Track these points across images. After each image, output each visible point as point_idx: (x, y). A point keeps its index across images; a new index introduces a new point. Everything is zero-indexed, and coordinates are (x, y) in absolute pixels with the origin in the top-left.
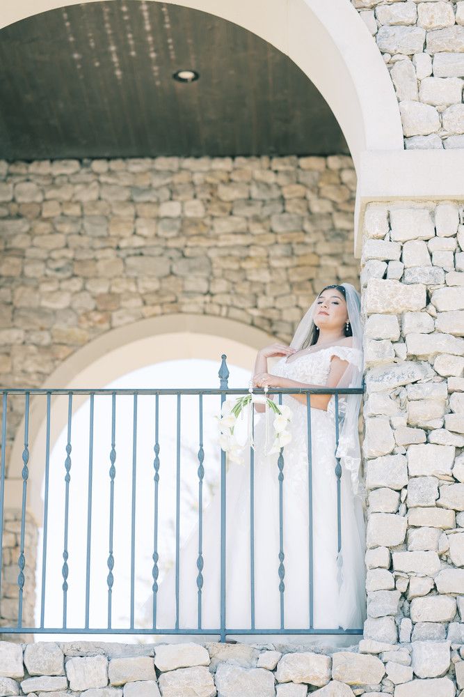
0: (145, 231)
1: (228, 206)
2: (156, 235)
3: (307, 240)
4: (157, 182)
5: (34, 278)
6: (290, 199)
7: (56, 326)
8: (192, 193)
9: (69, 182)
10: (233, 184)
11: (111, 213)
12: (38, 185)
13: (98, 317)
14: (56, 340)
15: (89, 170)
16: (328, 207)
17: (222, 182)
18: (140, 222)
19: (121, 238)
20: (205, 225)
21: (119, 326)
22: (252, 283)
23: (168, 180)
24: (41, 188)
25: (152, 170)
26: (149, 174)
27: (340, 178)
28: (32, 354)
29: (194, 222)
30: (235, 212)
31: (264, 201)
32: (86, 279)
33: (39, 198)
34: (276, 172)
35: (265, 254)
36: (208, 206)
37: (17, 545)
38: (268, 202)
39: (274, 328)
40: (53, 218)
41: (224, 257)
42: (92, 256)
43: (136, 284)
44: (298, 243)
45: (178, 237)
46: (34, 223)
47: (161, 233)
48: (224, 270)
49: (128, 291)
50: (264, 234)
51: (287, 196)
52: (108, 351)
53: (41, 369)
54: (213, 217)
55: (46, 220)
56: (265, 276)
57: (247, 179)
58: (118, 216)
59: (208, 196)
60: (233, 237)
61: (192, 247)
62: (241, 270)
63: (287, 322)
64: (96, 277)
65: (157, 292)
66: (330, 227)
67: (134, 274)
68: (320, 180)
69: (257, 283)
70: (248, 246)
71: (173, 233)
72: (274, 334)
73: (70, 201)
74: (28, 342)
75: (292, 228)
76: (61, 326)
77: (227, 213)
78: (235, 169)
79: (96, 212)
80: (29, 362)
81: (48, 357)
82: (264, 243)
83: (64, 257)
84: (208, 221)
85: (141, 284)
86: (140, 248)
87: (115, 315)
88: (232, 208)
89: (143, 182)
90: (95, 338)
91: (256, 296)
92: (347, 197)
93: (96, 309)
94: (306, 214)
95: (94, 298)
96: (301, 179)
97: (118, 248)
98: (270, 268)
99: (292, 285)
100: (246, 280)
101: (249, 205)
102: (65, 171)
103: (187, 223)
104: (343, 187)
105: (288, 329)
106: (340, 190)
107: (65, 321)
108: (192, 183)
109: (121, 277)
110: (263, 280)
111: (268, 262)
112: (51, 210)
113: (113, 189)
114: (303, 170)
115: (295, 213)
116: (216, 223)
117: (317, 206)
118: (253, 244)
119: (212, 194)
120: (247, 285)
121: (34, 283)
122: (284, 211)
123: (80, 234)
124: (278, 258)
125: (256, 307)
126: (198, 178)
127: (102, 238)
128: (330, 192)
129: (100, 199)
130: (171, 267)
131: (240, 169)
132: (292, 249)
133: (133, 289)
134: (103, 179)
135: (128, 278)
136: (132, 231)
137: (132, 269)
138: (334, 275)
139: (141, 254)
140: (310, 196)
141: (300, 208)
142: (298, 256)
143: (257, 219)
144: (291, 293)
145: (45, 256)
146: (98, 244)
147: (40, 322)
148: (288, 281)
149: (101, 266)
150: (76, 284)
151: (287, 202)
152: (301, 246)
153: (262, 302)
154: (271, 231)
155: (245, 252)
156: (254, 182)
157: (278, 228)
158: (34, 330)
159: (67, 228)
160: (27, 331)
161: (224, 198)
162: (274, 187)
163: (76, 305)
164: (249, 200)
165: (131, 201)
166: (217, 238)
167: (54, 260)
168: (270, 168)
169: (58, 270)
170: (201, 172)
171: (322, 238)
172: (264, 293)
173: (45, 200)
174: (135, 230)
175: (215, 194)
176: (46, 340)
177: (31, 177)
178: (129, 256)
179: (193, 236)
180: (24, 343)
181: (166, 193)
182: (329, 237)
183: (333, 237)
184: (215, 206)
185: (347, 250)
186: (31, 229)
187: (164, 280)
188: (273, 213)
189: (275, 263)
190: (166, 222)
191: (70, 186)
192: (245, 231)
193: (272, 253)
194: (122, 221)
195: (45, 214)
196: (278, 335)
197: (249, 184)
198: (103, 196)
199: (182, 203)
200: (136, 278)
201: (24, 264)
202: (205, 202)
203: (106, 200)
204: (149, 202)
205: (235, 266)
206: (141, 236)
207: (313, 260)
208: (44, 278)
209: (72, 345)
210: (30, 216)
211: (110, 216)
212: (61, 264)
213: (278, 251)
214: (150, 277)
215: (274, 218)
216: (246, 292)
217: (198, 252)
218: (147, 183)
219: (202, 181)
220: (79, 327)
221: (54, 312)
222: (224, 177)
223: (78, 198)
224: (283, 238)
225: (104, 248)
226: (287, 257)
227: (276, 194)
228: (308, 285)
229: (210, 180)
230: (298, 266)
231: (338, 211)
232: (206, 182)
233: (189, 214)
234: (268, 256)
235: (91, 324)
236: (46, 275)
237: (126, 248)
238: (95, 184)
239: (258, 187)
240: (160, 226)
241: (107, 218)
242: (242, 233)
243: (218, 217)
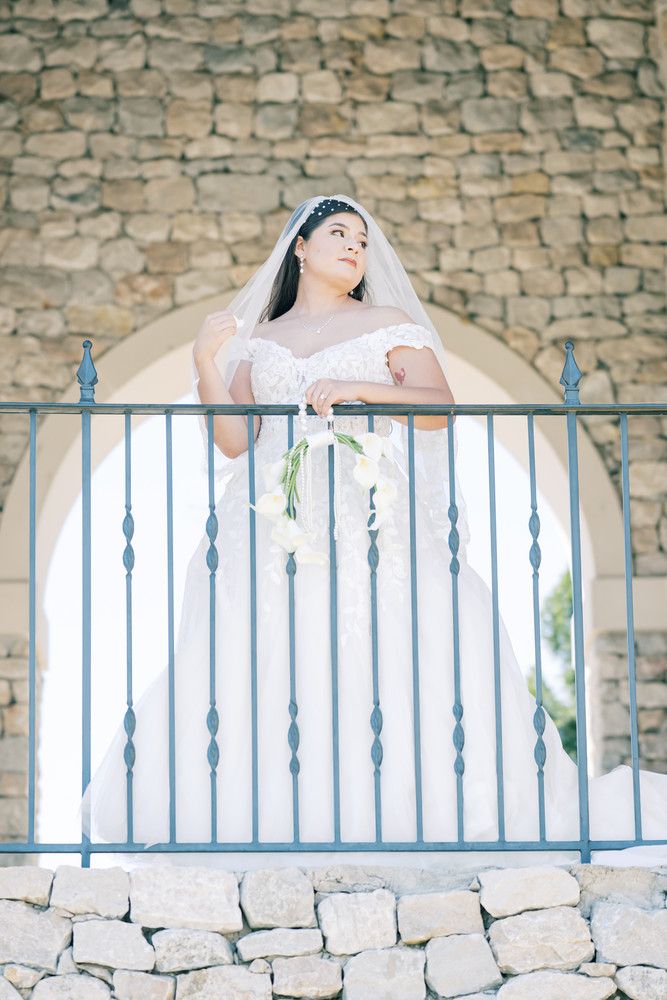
0: (232, 129)
1: (383, 83)
2: (253, 136)
3: (528, 147)
4: (252, 37)
5: (28, 213)
6: (496, 72)
7: (73, 302)
8: (317, 59)
9: (89, 35)
10: (393, 43)
11: (169, 94)
12: (32, 39)
13: (150, 285)
14: (74, 328)
15: (126, 13)
16: (565, 88)
17: (372, 38)
18: (221, 109)
19: (190, 140)
20: (342, 119)
21: (190, 303)
22: (430, 225)
23: (273, 34)
24: (38, 45)
25: (240, 15)
26: (237, 22)
27: (585, 33)
28: (31, 354)
29: (322, 113)
30: (395, 95)
31: (448, 74)
32: (125, 214)
33: (34, 65)
34: (469, 21)
35: (453, 173)
36: (346, 83)
37: (13, 702)
38: (456, 77)
39: (471, 308)
40: (62, 101)
41: (378, 178)
42: (135, 174)
43: (219, 224)
44: (511, 153)
45: (292, 139)
46: (26, 110)
47: (261, 132)
48: (378, 200)
49: (203, 238)
50: (449, 135)
51: (489, 66)
52: (171, 348)
53: (47, 381)
54: (356, 104)
55: (49, 105)
56: (453, 213)
57: (417, 33)
58: (182, 99)
59: (348, 65)
60: (393, 140)
61: (319, 158)
62: (409, 200)
63: (492, 296)
64: (144, 212)
65: (256, 240)
66: (568, 124)
67: (215, 207)
68: (549, 37)
69: (440, 223)
70: (421, 157)
71: (286, 132)
72: (471, 317)
73: (92, 71)
74: (21, 331)
75: (500, 125)
76: (79, 301)
77: (382, 97)
78: (394, 15)
79: (142, 92)
80: (24, 368)
81: (59, 359)
82: (448, 152)
83: (83, 175)
84: (346, 111)
85: (227, 226)
86: (225, 158)
87: (180, 281)
88: (391, 87)
89: (227, 37)
90: (145, 324)
91: (437, 249)
92: (599, 69)
93: (145, 271)
94: (525, 99)
95: (142, 250)
96: (515, 36)
97: (183, 159)
98: (460, 197)
99: (502, 229)
100: (418, 219)
101: (423, 82)
102: (80, 14)
103: (309, 113)
104: (591, 51)
105: (495, 309)
106: (586, 54)
107: (91, 293)
108: (317, 39)
109: (190, 211)
110: (449, 221)
111: (457, 188)
112: (57, 87)
113: (171, 49)
114: (519, 18)
115: (505, 97)
116: (363, 114)
117: (546, 86)
118: (429, 154)
119: (353, 61)
120: (420, 228)
121: (30, 222)
122: (485, 95)
123: (112, 132)
124: (475, 180)
125: (437, 269)
126: (327, 31)
127: (152, 139)
128: (568, 60)
129: (147, 66)
130: (281, 194)
131: (404, 14)
132: (501, 164)
133: (213, 234)
134: (152, 30)
135: (203, 212)
136: (209, 127)
137: (210, 197)
138: (577, 212)
139: (226, 171)
140: (532, 66)
141: (514, 88)
142: (511, 176)
143: (436, 108)
144: (499, 245)
145: (49, 172)
146: (147, 150)
147: (43, 294)
148: (495, 221)
149: (152, 191)
150: (109, 225)
151: (491, 77)
152: (516, 158)
153: (447, 260)
154: (463, 130)
155: (416, 169)
156: (428, 40)
157: (474, 124)
158: (33, 309)
159: (88, 121)
160: (19, 311)
161: (376, 69)
162: (467, 48)
163: (109, 263)
164: (422, 74)
165: (204, 71)
166: (363, 141)
167: (65, 179)
168: (458, 15)
169: (73, 198)
170: (333, 19)
171: (555, 144)
172: (452, 244)
173: (45, 68)
174: (214, 125)
175: (360, 62)
176: (55, 326)
177: (18, 25)
178: (203, 173)
179: (321, 137)
180: (15, 332)
181: (269, 58)
182: (566, 143)
183: (575, 142)
184: (360, 83)
185: (600, 167)
186: (20, 122)
187: (269, 219)
188: (467, 97)
189: (470, 189)
190: (270, 111)
191: (91, 41)
192: (416, 129)
193: (464, 170)
194: (190, 109)
195: (46, 95)
196: (479, 320)
197: (420, 43)
198: (153, 62)
199: (300, 75)
200: (218, 214)
201: (10, 188)
202: (341, 74)
203: (159, 70)
204: (237, 74)
205: (399, 194)
206: (224, 136)
207: (540, 184)
208: (48, 213)
209: (102, 337)
210: (18, 98)
211: (167, 100)
212: (78, 187)
213: (477, 166)
214: (245, 212)
215: (467, 106)
216: (419, 241)
217: (328, 167)
218: (235, 38)
219: (336, 37)
220: (115, 303)
221: (70, 276)
222: (375, 29)
223: (106, 64)
224: (485, 142)
225: (157, 159)
226: (491, 177)
227: (469, 61)
228: (531, 229)
229: (349, 34)
230: (512, 195)
231: (583, 94)
232: (342, 39)
233: (312, 97)
234: (458, 177)
235: (138, 297)
236: (51, 208)
237: (197, 159)
238: (138, 39)
239: (438, 49)
240: (260, 117)
241: (163, 103)
242: (411, 134)
243: (365, 103)
